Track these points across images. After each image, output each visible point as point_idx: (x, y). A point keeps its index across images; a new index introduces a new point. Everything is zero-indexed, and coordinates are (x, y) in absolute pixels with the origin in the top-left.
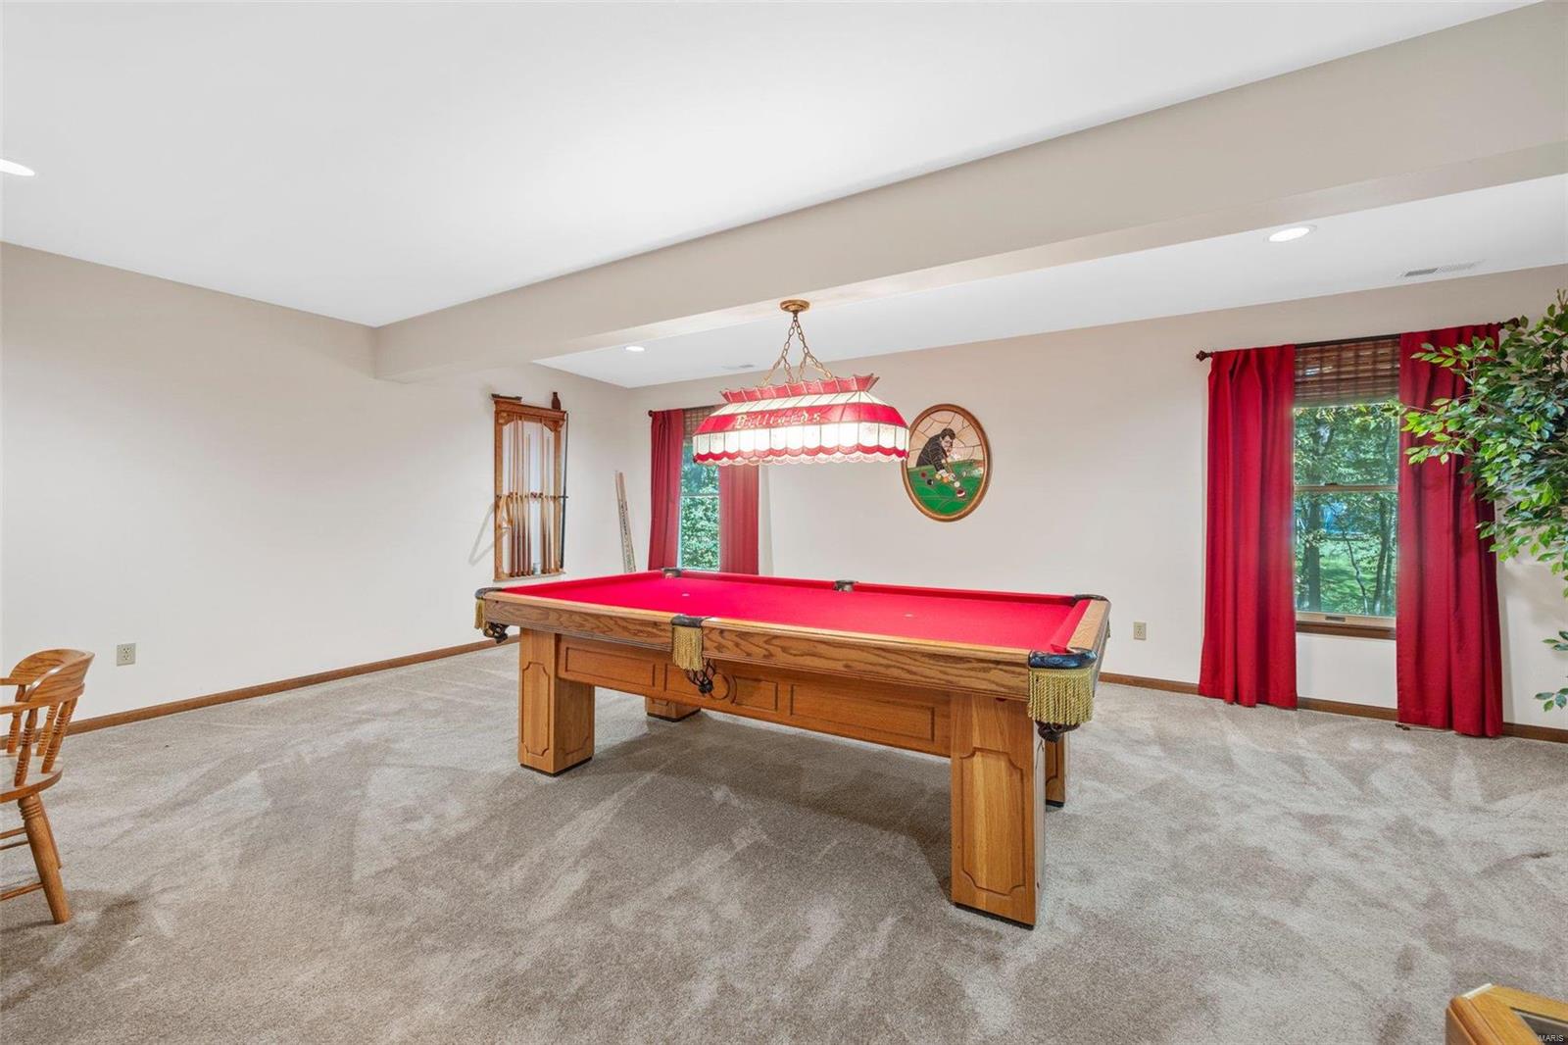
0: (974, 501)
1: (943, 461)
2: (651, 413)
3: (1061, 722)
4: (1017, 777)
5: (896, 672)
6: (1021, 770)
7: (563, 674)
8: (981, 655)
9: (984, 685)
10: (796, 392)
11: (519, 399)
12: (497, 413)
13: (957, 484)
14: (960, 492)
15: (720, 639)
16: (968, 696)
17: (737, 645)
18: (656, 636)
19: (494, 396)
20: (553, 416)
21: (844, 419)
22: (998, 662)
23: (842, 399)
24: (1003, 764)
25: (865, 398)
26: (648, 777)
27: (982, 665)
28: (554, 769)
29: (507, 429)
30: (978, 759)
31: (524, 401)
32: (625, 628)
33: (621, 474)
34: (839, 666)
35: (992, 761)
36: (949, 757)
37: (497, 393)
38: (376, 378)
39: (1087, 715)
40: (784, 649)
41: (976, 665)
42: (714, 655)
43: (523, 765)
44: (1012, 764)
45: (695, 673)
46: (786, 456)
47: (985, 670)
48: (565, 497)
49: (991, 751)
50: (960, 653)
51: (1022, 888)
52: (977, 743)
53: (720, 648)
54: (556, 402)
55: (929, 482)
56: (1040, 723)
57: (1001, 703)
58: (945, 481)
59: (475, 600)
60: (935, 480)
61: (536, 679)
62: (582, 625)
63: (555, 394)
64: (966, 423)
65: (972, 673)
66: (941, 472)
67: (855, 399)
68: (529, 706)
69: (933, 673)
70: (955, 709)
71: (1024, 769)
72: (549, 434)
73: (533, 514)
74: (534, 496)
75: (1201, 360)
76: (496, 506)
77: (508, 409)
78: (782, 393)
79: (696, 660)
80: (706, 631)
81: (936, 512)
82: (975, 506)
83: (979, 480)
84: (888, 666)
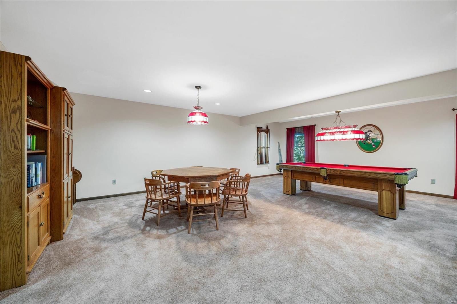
0: (378, 148)
1: (369, 138)
2: (286, 129)
3: (401, 183)
4: (392, 194)
5: (367, 176)
6: (393, 193)
7: (293, 178)
8: (385, 173)
9: (385, 178)
10: (339, 128)
11: (262, 128)
12: (258, 131)
13: (373, 144)
14: (374, 146)
15: (330, 171)
16: (382, 180)
17: (334, 172)
18: (316, 170)
19: (257, 127)
20: (267, 131)
21: (351, 133)
22: (388, 174)
23: (351, 129)
24: (389, 192)
25: (356, 129)
26: (309, 197)
27: (385, 174)
28: (291, 194)
29: (259, 134)
30: (384, 192)
31: (263, 128)
32: (310, 169)
33: (279, 142)
34: (356, 175)
35: (387, 192)
36: (378, 191)
37: (258, 127)
38: (241, 126)
39: (407, 183)
40: (344, 172)
41: (384, 174)
42: (329, 173)
43: (284, 194)
44: (391, 192)
45: (325, 176)
46: (335, 140)
47: (386, 175)
48: (269, 147)
49: (386, 190)
50: (380, 173)
51: (393, 213)
52: (384, 188)
53: (330, 172)
54: (267, 128)
55: (364, 143)
56: (397, 184)
57: (389, 181)
58: (369, 143)
59: (276, 165)
60: (366, 143)
61: (287, 179)
62: (300, 169)
63: (267, 126)
64: (375, 129)
65: (383, 176)
66: (368, 141)
67: (353, 130)
68: (285, 183)
69: (375, 176)
70: (379, 183)
71: (394, 193)
72: (266, 134)
73: (264, 150)
74: (264, 147)
75: (453, 111)
76: (258, 150)
77: (259, 130)
78: (336, 128)
79: (325, 174)
80: (327, 170)
81: (366, 151)
82: (378, 149)
83: (380, 143)
84: (366, 175)
